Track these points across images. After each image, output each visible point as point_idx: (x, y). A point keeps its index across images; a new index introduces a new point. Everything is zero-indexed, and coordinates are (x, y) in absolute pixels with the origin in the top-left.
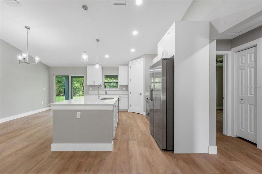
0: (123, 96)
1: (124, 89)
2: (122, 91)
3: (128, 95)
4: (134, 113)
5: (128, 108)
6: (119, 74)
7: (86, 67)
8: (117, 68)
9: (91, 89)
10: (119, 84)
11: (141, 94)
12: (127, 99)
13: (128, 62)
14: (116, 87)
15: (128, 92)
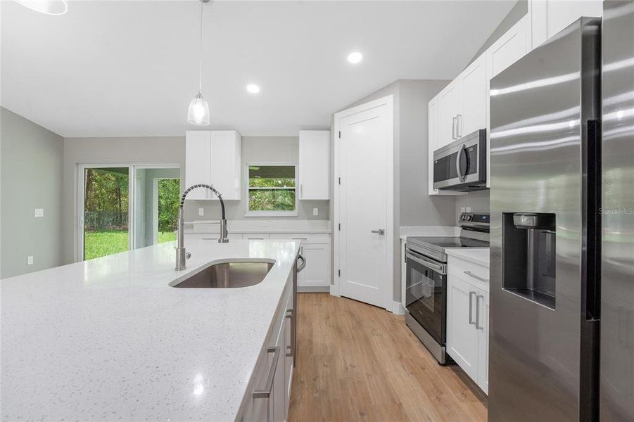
0: (311, 239)
1: (316, 212)
2: (309, 219)
3: (332, 234)
4: (355, 304)
5: (332, 282)
6: (298, 163)
7: (184, 138)
8: (294, 142)
9: (201, 212)
10: (299, 196)
11: (382, 232)
12: (328, 248)
13: (333, 116)
14: (291, 207)
15: (329, 222)
